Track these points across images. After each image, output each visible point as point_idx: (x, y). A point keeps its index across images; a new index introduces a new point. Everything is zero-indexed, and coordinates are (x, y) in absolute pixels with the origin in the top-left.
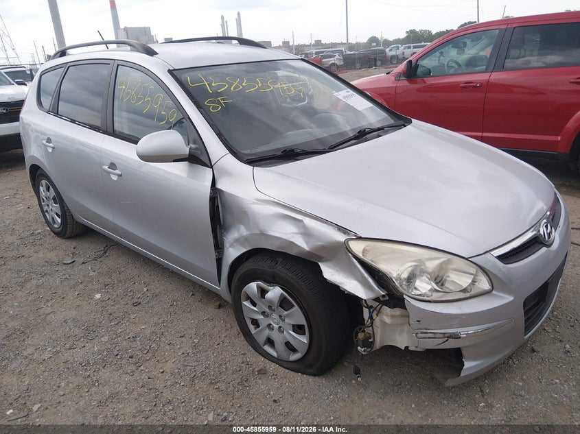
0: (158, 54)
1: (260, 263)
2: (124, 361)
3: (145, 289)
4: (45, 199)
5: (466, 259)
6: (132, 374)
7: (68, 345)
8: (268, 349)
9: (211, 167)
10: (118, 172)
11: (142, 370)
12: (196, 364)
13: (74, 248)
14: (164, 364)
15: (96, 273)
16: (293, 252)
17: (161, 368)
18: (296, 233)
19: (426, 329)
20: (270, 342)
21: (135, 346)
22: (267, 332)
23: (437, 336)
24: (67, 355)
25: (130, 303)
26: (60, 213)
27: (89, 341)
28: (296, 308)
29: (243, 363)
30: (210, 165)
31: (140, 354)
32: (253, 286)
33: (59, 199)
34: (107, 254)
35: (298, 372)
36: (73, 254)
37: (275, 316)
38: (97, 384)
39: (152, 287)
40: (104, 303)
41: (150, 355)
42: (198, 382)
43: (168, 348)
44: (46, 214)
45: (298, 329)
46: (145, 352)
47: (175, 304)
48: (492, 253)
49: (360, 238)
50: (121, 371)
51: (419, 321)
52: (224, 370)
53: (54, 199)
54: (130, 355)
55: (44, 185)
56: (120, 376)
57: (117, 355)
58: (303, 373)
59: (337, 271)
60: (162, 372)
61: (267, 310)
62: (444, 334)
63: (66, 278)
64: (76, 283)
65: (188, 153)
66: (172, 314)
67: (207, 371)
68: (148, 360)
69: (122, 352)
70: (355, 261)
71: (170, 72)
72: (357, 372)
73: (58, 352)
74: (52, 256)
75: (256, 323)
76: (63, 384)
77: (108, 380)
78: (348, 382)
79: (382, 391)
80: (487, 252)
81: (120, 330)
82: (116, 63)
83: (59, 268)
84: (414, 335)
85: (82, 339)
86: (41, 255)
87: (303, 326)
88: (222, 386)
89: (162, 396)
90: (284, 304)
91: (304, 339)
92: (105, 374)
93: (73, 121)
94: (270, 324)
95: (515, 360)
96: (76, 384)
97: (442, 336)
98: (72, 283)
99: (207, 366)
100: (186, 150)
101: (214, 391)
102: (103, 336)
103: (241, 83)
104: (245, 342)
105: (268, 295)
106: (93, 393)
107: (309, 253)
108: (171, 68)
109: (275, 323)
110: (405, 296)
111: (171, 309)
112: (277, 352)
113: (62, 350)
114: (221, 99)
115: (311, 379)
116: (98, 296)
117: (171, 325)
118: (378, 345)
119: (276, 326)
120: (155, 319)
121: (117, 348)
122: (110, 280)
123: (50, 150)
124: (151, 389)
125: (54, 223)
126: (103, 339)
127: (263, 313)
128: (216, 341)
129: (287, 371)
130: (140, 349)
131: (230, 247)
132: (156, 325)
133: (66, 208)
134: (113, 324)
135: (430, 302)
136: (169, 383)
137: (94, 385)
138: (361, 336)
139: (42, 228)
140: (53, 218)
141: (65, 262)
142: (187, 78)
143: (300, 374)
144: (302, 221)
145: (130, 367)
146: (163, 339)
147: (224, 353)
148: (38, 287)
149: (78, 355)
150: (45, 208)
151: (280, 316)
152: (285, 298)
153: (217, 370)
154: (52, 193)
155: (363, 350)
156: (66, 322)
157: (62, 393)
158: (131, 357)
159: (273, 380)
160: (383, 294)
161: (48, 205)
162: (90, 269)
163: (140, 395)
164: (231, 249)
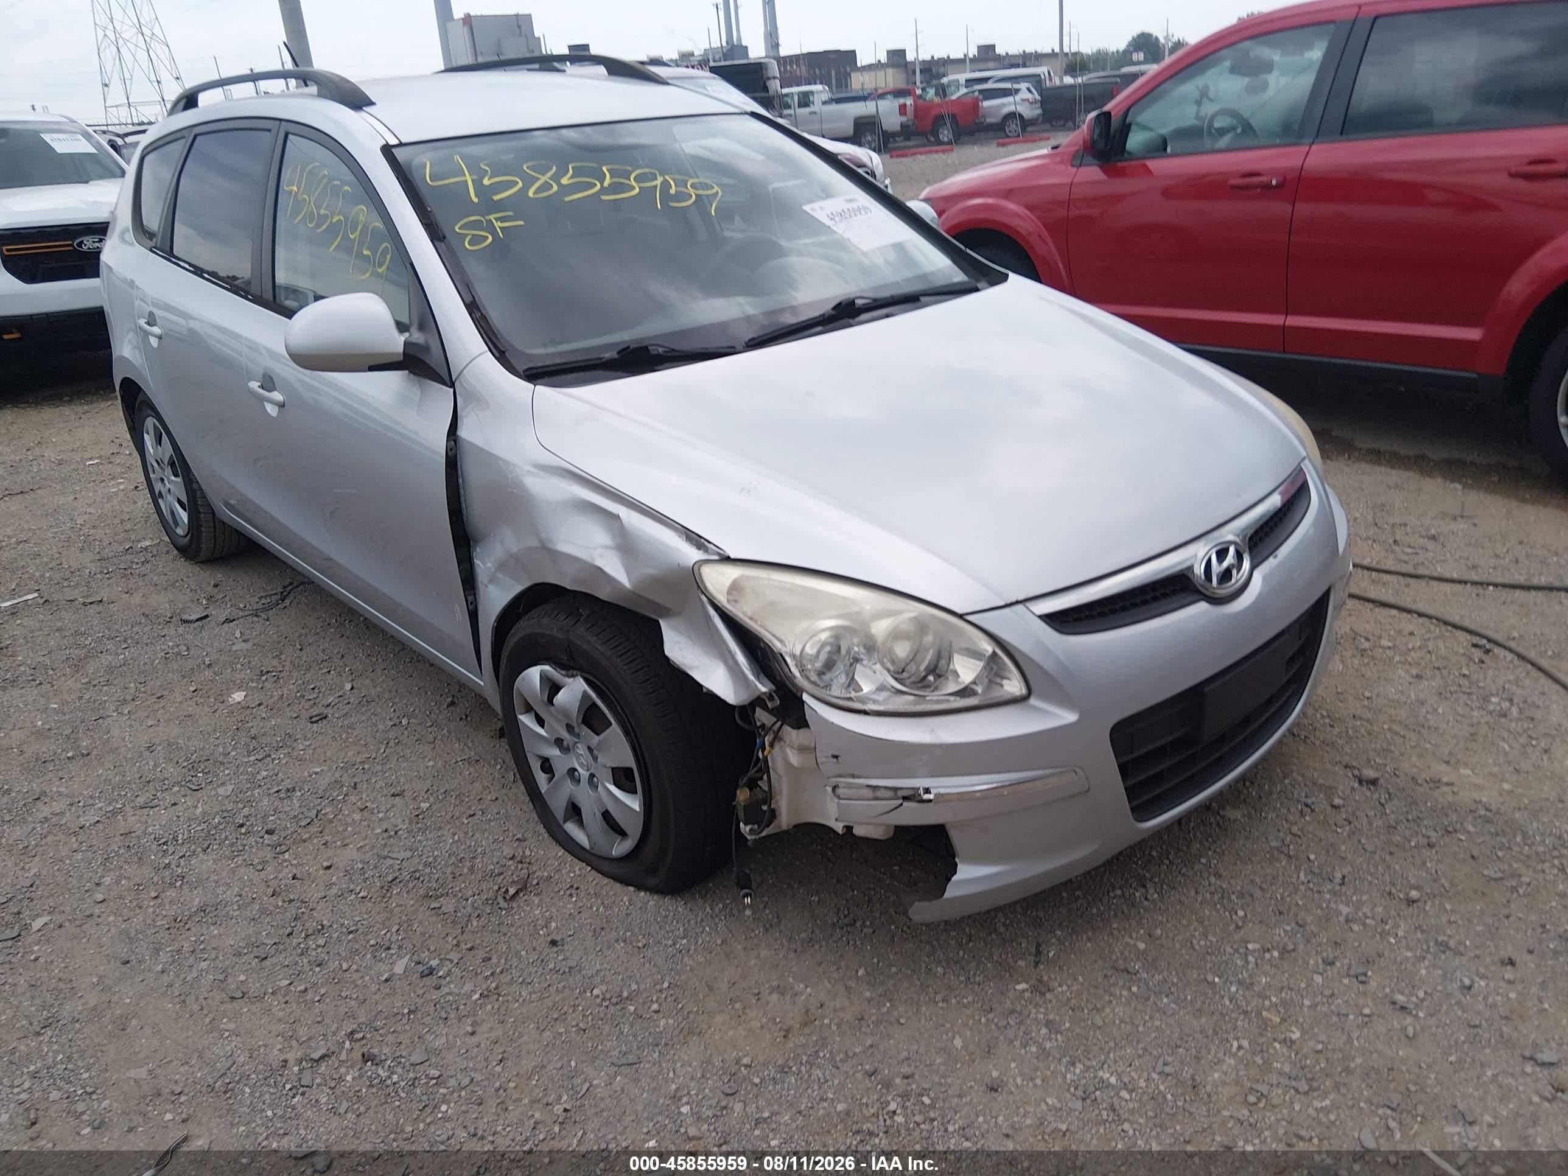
0: (372, 103)
1: (545, 621)
2: (252, 840)
3: (348, 686)
4: (155, 465)
5: (961, 616)
6: (260, 867)
7: (141, 800)
8: (571, 828)
9: (452, 385)
10: (277, 396)
11: (285, 861)
12: (408, 854)
13: (216, 586)
14: (338, 852)
15: (249, 645)
16: (603, 594)
17: (327, 860)
18: (606, 547)
19: (853, 776)
20: (574, 811)
21: (288, 809)
22: (568, 787)
23: (881, 793)
24: (132, 820)
25: (305, 715)
26: (185, 500)
27: (189, 792)
28: (615, 728)
29: (512, 858)
30: (448, 382)
31: (291, 827)
32: (534, 674)
33: (180, 464)
34: (287, 602)
35: (628, 884)
36: (210, 598)
37: (581, 750)
38: (179, 884)
39: (367, 681)
40: (248, 712)
41: (313, 829)
42: (398, 893)
43: (357, 816)
44: (160, 500)
45: (622, 778)
46: (303, 823)
47: (404, 722)
48: (1030, 605)
49: (726, 559)
50: (239, 860)
51: (836, 757)
52: (466, 871)
53: (172, 464)
54: (270, 826)
55: (152, 431)
56: (233, 871)
57: (242, 826)
58: (639, 887)
59: (690, 637)
60: (329, 868)
61: (565, 734)
62: (895, 789)
63: (179, 654)
64: (199, 666)
65: (401, 349)
66: (392, 743)
67: (428, 870)
68: (305, 841)
69: (253, 819)
70: (712, 612)
71: (387, 151)
72: (744, 883)
73: (114, 813)
74: (162, 603)
75: (547, 766)
76: (107, 880)
77: (205, 877)
78: (735, 912)
79: (803, 935)
80: (1017, 602)
81: (265, 773)
82: (284, 127)
83: (170, 630)
84: (829, 789)
85: (176, 789)
86: (137, 599)
87: (630, 770)
88: (448, 905)
89: (311, 917)
90: (591, 718)
91: (635, 803)
92: (203, 864)
93: (198, 271)
94: (575, 770)
95: (1151, 891)
96: (137, 880)
97: (890, 794)
98: (190, 664)
99: (431, 859)
100: (397, 343)
101: (428, 913)
102: (223, 784)
103: (556, 178)
104: (535, 815)
105: (561, 697)
106: (166, 901)
107: (633, 595)
108: (393, 141)
109: (581, 765)
110: (805, 697)
111: (392, 735)
112: (588, 837)
113: (128, 808)
114: (497, 219)
115: (652, 901)
116: (238, 696)
117: (379, 768)
118: (785, 820)
119: (584, 773)
120: (350, 753)
121: (246, 811)
122: (275, 662)
123: (154, 342)
124: (291, 901)
125: (176, 524)
126: (221, 791)
127: (559, 742)
128: (470, 808)
129: (606, 880)
130: (295, 817)
131: (490, 582)
132: (348, 766)
133: (195, 486)
134: (252, 758)
135: (865, 713)
136: (334, 890)
137: (172, 885)
138: (742, 795)
139: (151, 538)
140: (172, 513)
141: (185, 617)
142: (425, 165)
143: (632, 889)
144: (618, 517)
145: (261, 854)
146: (353, 798)
147: (477, 835)
148: (110, 669)
149: (159, 820)
150: (158, 486)
151: (590, 749)
152: (594, 704)
153: (450, 869)
154: (167, 450)
155: (748, 828)
156: (150, 749)
157: (100, 897)
158: (270, 832)
159: (566, 898)
160: (763, 689)
161: (162, 480)
162: (238, 635)
163: (263, 911)
164: (491, 587)
